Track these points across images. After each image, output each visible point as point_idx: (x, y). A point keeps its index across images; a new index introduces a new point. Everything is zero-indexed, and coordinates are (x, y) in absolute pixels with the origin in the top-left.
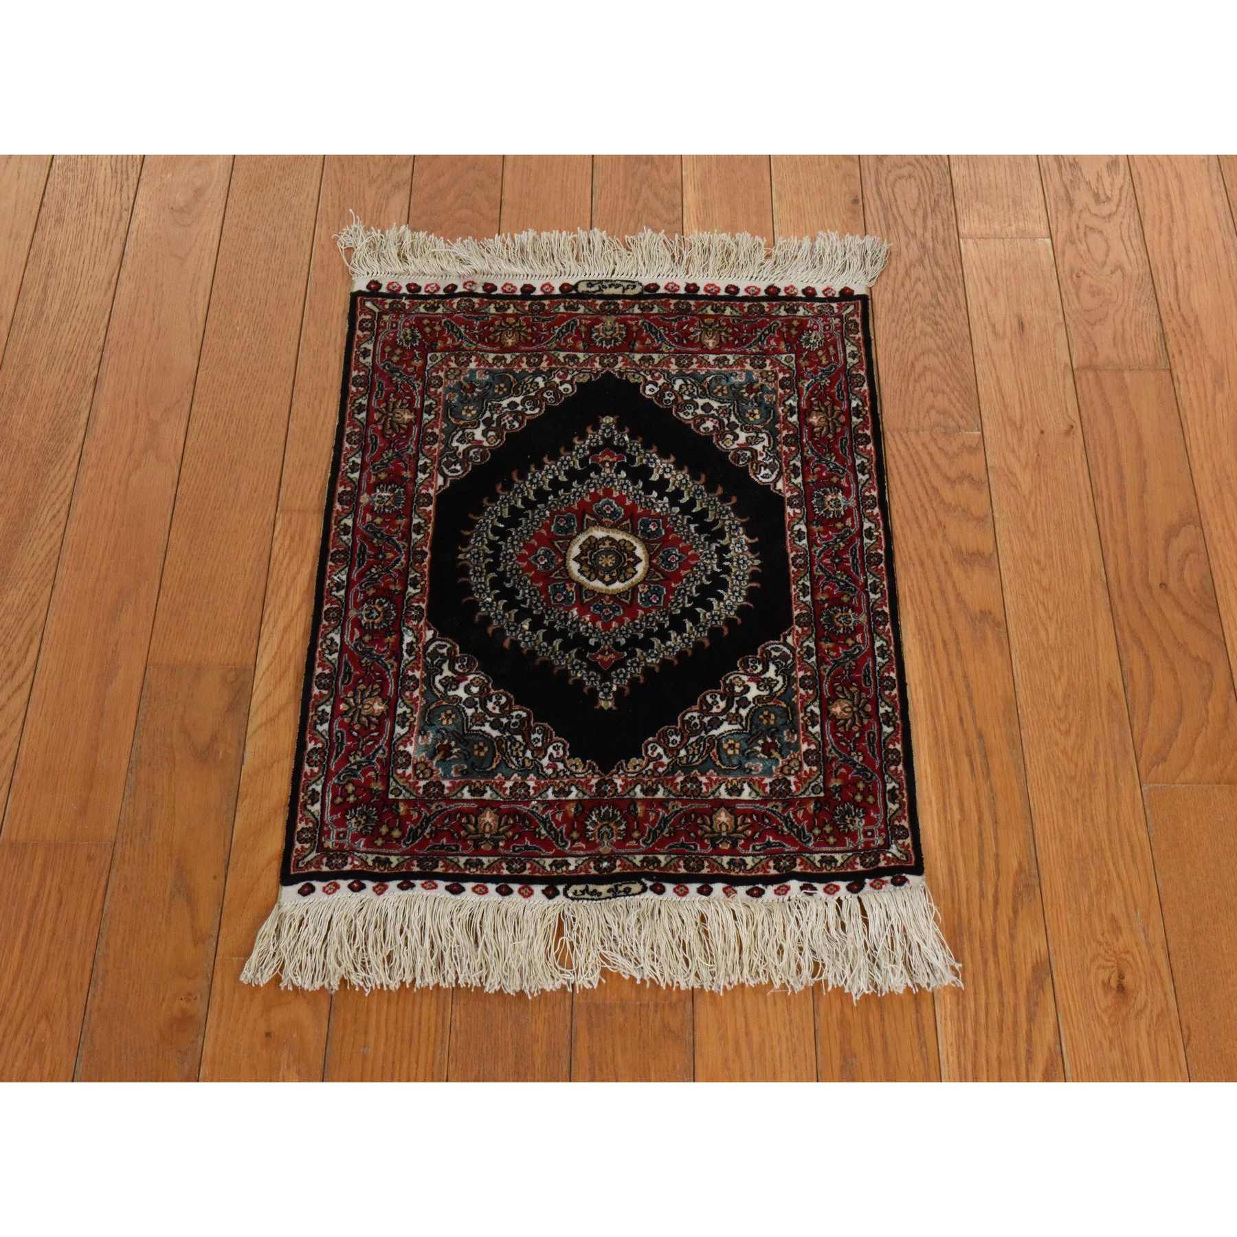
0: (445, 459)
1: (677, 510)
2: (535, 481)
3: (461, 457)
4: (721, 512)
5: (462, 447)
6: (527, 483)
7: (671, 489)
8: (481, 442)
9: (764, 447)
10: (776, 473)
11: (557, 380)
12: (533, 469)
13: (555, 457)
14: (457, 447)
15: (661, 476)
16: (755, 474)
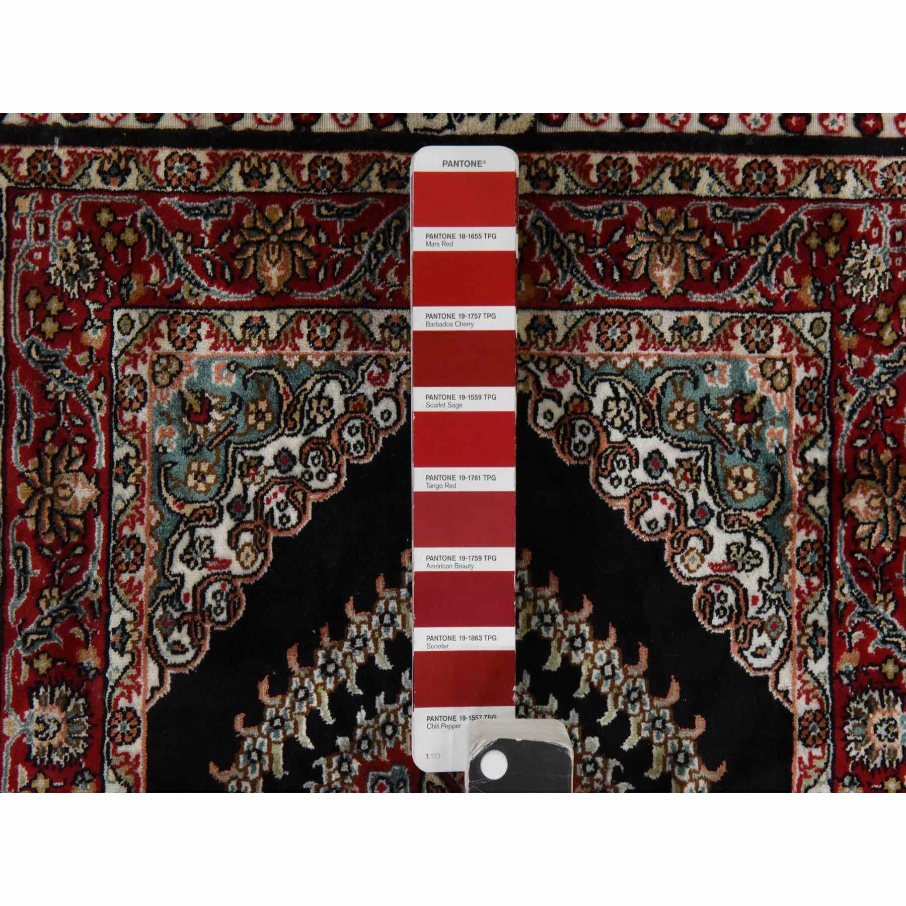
0: (159, 612)
1: (593, 743)
2: (331, 669)
3: (189, 606)
4: (675, 755)
5: (192, 577)
6: (317, 672)
7: (583, 691)
8: (227, 563)
9: (761, 581)
10: (779, 643)
11: (368, 390)
12: (326, 640)
13: (366, 604)
14: (182, 577)
15: (566, 658)
16: (740, 651)
